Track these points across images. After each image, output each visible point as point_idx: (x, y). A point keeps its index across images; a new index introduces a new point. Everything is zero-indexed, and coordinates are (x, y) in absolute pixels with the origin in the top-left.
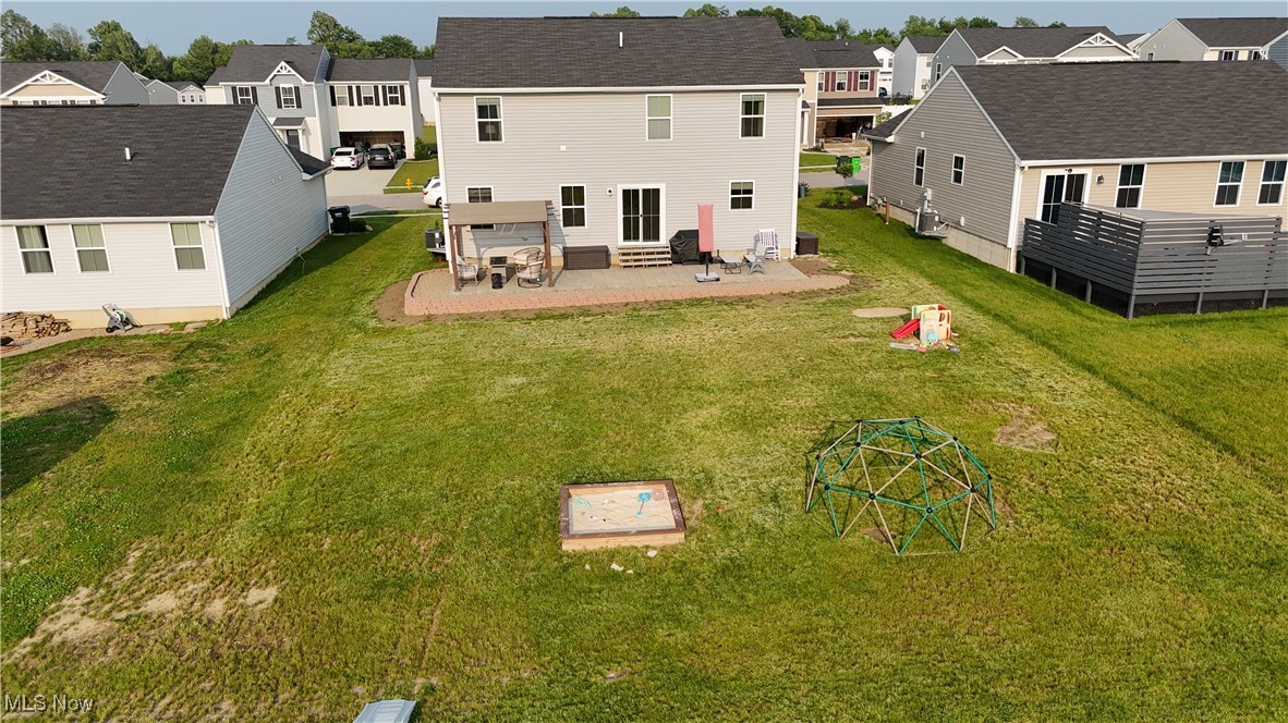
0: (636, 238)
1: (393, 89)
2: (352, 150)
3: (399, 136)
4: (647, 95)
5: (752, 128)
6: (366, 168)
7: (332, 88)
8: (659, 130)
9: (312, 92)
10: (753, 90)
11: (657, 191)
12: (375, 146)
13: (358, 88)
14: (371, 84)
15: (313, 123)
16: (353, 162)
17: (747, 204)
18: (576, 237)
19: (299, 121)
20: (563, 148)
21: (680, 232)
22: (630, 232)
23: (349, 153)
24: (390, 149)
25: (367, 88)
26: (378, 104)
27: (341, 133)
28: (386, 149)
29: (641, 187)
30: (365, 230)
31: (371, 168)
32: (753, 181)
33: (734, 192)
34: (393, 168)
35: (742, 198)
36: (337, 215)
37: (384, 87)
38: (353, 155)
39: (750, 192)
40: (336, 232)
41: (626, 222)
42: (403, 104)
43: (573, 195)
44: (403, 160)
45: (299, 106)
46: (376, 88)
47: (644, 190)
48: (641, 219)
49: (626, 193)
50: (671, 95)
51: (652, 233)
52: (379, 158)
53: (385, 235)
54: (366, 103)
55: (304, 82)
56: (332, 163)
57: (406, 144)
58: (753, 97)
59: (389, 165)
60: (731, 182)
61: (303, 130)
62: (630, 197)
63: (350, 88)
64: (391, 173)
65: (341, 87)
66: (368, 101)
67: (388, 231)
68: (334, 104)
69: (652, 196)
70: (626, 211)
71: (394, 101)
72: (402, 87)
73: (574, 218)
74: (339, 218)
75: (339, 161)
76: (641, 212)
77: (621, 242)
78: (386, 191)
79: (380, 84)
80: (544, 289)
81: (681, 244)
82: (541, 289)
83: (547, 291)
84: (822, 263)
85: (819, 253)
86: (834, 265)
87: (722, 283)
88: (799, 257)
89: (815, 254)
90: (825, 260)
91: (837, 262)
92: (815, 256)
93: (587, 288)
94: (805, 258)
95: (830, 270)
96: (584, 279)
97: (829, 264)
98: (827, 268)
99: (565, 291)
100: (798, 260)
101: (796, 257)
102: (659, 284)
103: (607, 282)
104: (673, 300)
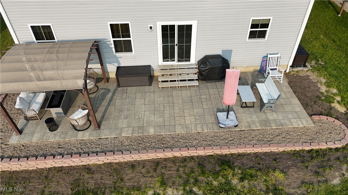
0: (172, 58)
11: (189, 27)
17: (262, 35)
18: (126, 60)
21: (205, 57)
29: (176, 23)
32: (271, 18)
33: (253, 26)
35: (259, 31)
39: (266, 26)
47: (179, 26)
48: (176, 47)
49: (164, 27)
51: (185, 55)
60: (252, 19)
69: (186, 31)
73: (123, 47)
76: (176, 42)
77: (161, 62)
80: (90, 135)
81: (206, 70)
82: (88, 134)
83: (92, 138)
84: (313, 82)
85: (307, 64)
86: (323, 89)
87: (239, 129)
88: (293, 71)
89: (305, 66)
90: (313, 76)
91: (324, 81)
92: (305, 69)
93: (126, 135)
94: (297, 72)
95: (323, 98)
96: (128, 110)
97: (319, 85)
98: (321, 95)
99: (107, 138)
100: (292, 73)
101: (291, 70)
102: (187, 128)
103: (145, 120)
104: (198, 156)
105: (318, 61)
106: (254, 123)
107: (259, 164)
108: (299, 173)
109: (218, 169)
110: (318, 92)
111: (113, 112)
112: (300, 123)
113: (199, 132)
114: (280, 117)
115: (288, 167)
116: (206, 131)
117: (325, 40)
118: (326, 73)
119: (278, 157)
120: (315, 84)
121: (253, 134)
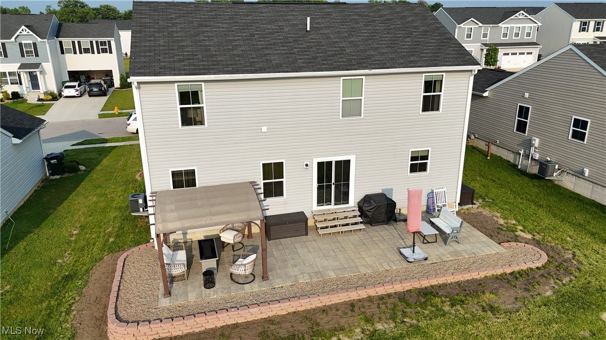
0: (328, 201)
1: (103, 43)
2: (76, 84)
3: (109, 73)
4: (342, 78)
5: (430, 104)
6: (86, 96)
7: (61, 43)
8: (352, 109)
9: (46, 46)
10: (432, 72)
11: (348, 162)
12: (93, 81)
13: (79, 42)
14: (89, 39)
15: (48, 66)
16: (77, 93)
17: (423, 168)
18: (276, 206)
19: (37, 65)
20: (264, 129)
21: (366, 196)
22: (323, 199)
23: (74, 87)
24: (103, 82)
25: (85, 42)
26: (93, 53)
27: (68, 71)
28: (100, 84)
29: (334, 159)
30: (79, 170)
31: (90, 96)
32: (430, 149)
33: (413, 159)
34: (105, 95)
35: (419, 164)
36: (53, 161)
37: (97, 42)
38: (77, 88)
39: (426, 158)
40: (52, 174)
41: (320, 188)
42: (111, 52)
43: (273, 171)
44: (112, 89)
45: (37, 55)
46: (91, 42)
47: (337, 162)
48: (333, 187)
49: (320, 165)
50: (364, 77)
51: (343, 197)
52: (95, 90)
53: (96, 175)
54: (85, 52)
55: (39, 39)
56: (63, 93)
57: (114, 78)
58: (434, 77)
59: (103, 93)
60: (411, 150)
61: (41, 72)
62: (324, 169)
63: (73, 43)
64: (104, 99)
65: (67, 42)
66: (87, 51)
67: (98, 168)
68: (63, 53)
69: (343, 167)
70: (320, 180)
71: (104, 51)
72: (109, 42)
73: (273, 190)
74: (54, 164)
75: (66, 92)
76: (333, 181)
77: (315, 207)
78: (101, 116)
79: (94, 40)
80: (260, 286)
81: (371, 209)
82: (256, 285)
83: (264, 289)
84: (488, 217)
85: (474, 202)
86: (501, 221)
87: (431, 262)
88: (463, 209)
89: (473, 204)
90: (486, 212)
91: (499, 215)
92: (474, 206)
93: (304, 281)
94: (468, 209)
95: (505, 229)
96: (293, 259)
97: (495, 219)
98: (501, 227)
99: (282, 287)
100: (463, 211)
101: (460, 208)
102: (371, 267)
103: (318, 265)
104: (395, 293)
105: (485, 199)
106: (443, 255)
107: (466, 290)
108: (510, 291)
109: (423, 300)
110: (497, 224)
111: (276, 263)
112: (492, 250)
113: (387, 269)
114: (469, 247)
115: (497, 289)
116: (395, 268)
117: (483, 180)
118: (497, 208)
119: (481, 282)
120: (491, 218)
121: (447, 265)
